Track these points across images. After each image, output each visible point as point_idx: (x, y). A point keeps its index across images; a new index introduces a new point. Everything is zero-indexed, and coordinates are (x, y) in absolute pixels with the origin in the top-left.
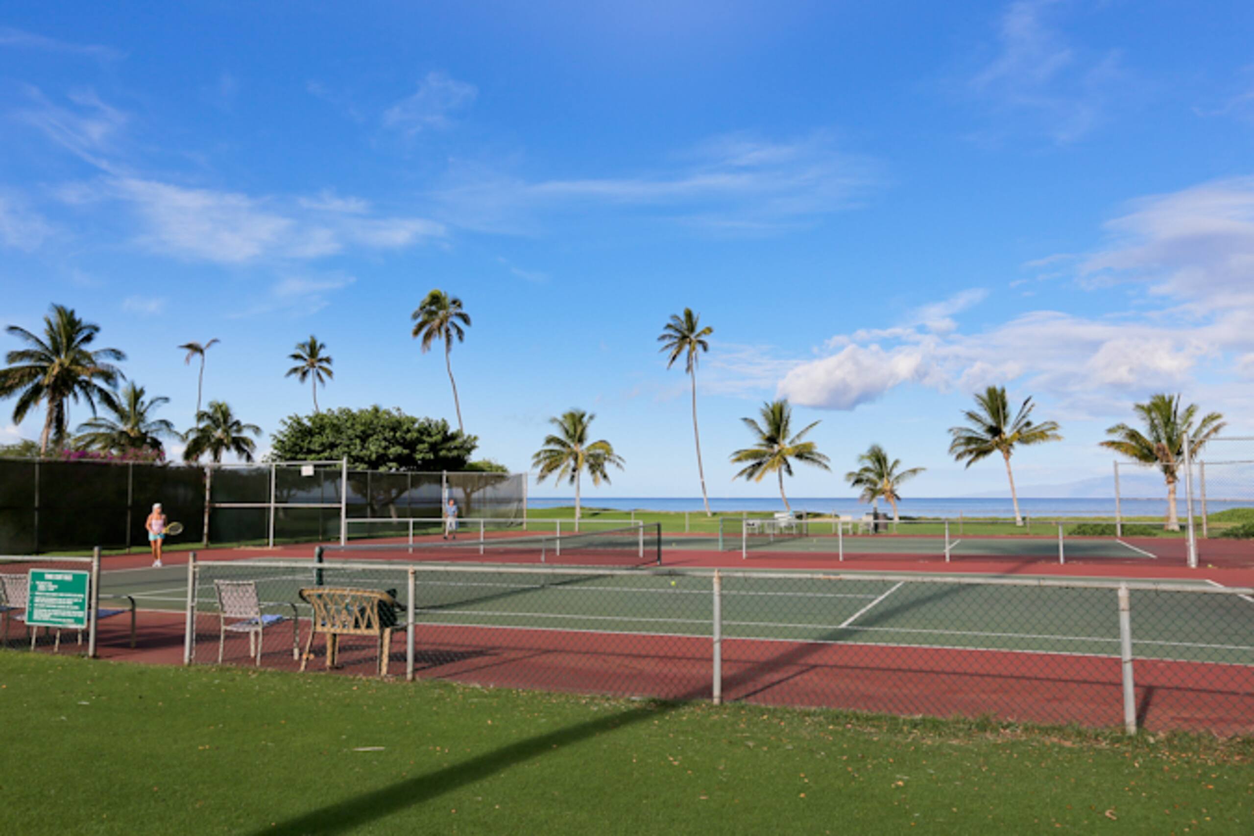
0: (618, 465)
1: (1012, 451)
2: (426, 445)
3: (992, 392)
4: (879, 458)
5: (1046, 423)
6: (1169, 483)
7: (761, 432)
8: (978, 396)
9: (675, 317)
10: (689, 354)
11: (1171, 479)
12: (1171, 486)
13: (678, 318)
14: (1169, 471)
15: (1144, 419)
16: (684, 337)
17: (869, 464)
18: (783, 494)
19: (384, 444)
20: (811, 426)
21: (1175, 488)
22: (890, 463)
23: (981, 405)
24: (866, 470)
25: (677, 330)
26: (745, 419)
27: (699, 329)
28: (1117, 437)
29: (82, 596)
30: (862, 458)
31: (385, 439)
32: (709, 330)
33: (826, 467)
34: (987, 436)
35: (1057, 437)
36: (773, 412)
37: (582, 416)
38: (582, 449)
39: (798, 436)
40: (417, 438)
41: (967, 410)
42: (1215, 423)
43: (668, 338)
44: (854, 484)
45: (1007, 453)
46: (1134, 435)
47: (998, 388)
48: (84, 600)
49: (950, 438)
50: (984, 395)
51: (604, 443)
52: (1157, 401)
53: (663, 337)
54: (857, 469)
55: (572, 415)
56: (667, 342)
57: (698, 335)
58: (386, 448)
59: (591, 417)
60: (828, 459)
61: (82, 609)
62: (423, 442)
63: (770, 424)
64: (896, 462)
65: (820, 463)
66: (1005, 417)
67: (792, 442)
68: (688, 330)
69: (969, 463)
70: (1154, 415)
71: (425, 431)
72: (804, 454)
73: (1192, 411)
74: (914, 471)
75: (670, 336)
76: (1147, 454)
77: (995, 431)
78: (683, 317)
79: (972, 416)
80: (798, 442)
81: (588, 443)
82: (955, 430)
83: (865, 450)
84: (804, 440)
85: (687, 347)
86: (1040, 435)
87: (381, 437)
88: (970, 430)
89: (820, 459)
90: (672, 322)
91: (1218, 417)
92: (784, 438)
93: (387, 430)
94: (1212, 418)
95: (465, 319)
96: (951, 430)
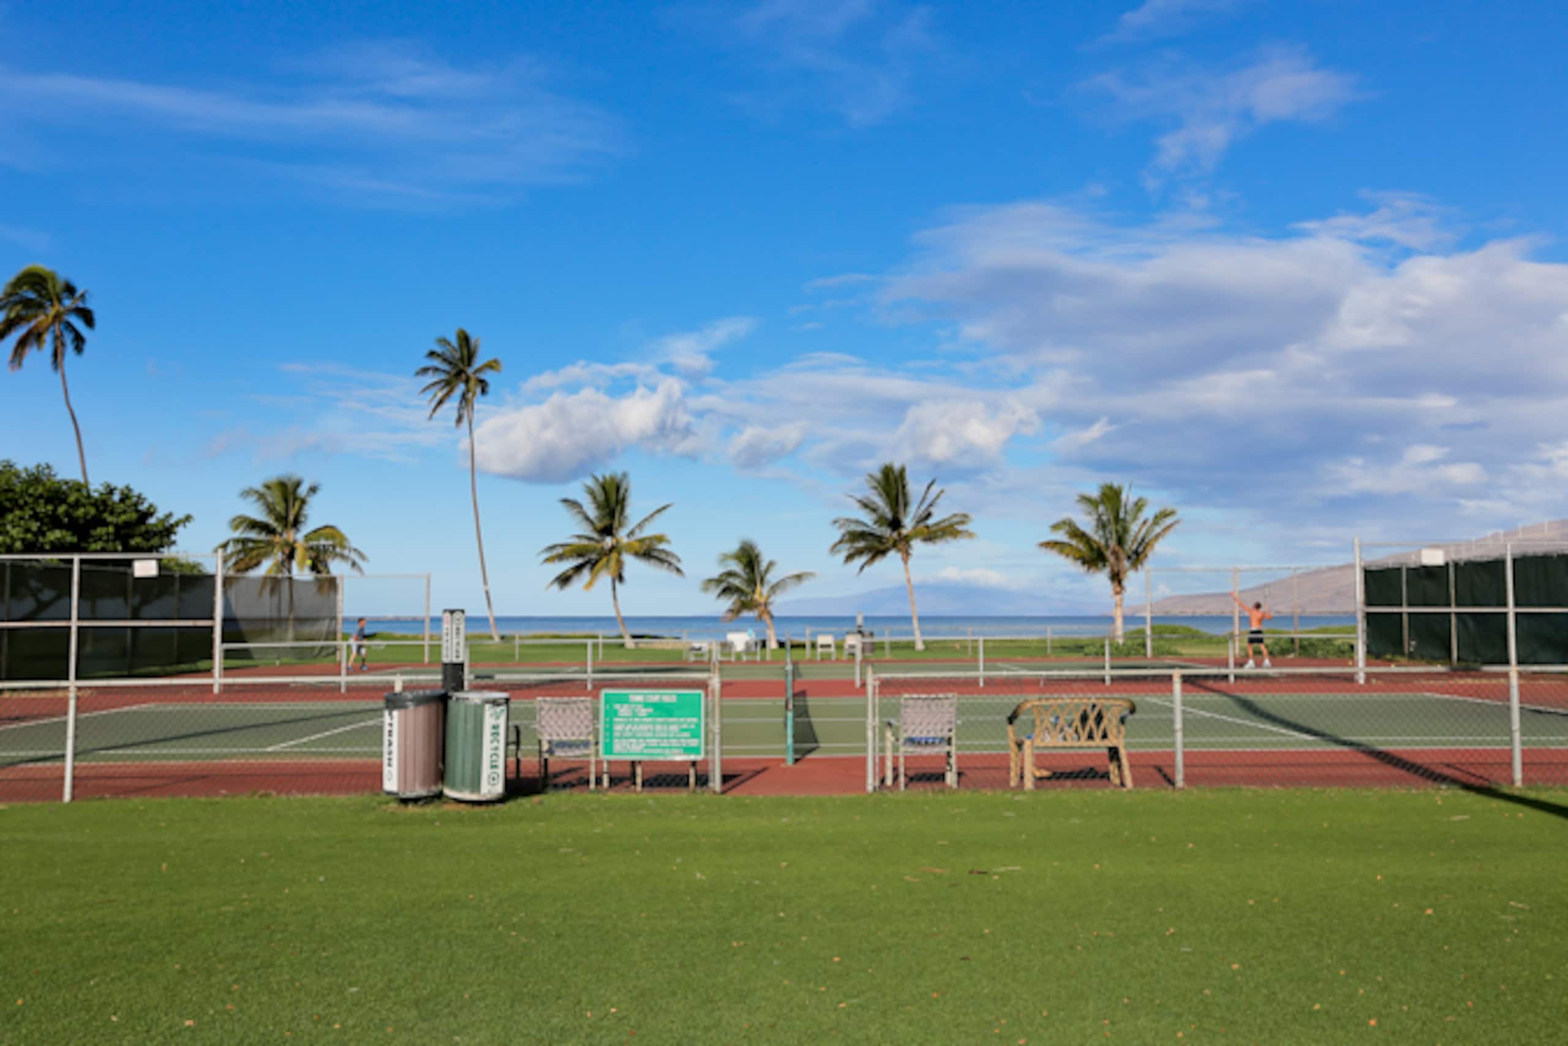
0: (354, 564)
1: (911, 552)
2: (111, 529)
3: (887, 471)
4: (749, 558)
5: (955, 515)
6: (1117, 593)
7: (587, 518)
8: (871, 476)
9: (443, 341)
10: (464, 397)
11: (1118, 589)
12: (1118, 597)
13: (449, 343)
14: (1116, 578)
15: (1090, 514)
16: (459, 373)
17: (736, 567)
18: (618, 611)
19: (35, 526)
20: (659, 511)
21: (1121, 600)
22: (764, 565)
23: (875, 488)
24: (731, 574)
25: (445, 360)
26: (565, 501)
27: (478, 362)
28: (1061, 536)
29: (694, 720)
30: (725, 558)
31: (35, 516)
32: (492, 365)
33: (678, 570)
34: (886, 532)
35: (970, 535)
36: (604, 487)
37: (298, 484)
38: (299, 536)
39: (640, 526)
40: (94, 517)
41: (859, 496)
42: (1168, 521)
43: (431, 373)
44: (719, 595)
45: (907, 554)
46: (1077, 534)
47: (897, 466)
48: (698, 725)
49: (837, 534)
50: (879, 475)
51: (329, 531)
52: (1107, 491)
53: (425, 370)
54: (716, 572)
55: (282, 485)
56: (431, 378)
57: (478, 371)
58: (41, 532)
59: (313, 490)
60: (679, 560)
61: (695, 735)
62: (105, 524)
63: (599, 507)
64: (771, 564)
65: (670, 564)
66: (906, 505)
67: (632, 533)
68: (462, 359)
69: (862, 568)
70: (1101, 509)
71: (103, 504)
72: (649, 552)
73: (1142, 506)
74: (799, 577)
75: (436, 369)
76: (1094, 558)
77: (895, 524)
78: (454, 342)
79: (865, 505)
80: (639, 535)
81: (306, 529)
82: (842, 522)
83: (734, 547)
84: (648, 531)
85: (461, 388)
86: (948, 531)
87: (28, 513)
88: (857, 522)
89: (670, 559)
90: (438, 349)
91: (1172, 513)
92: (621, 525)
93: (42, 501)
94: (1165, 515)
95: (88, 317)
96: (835, 522)
